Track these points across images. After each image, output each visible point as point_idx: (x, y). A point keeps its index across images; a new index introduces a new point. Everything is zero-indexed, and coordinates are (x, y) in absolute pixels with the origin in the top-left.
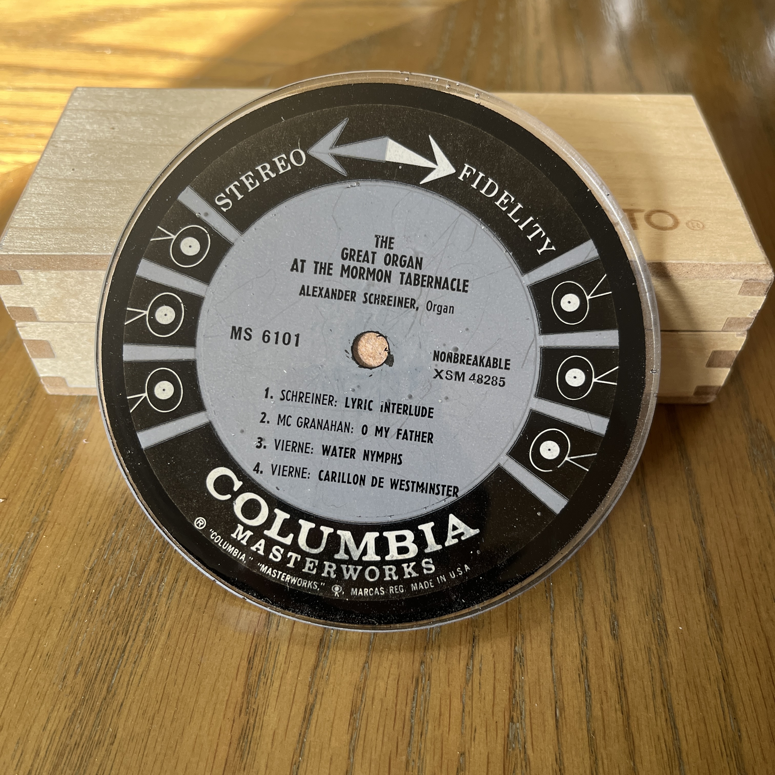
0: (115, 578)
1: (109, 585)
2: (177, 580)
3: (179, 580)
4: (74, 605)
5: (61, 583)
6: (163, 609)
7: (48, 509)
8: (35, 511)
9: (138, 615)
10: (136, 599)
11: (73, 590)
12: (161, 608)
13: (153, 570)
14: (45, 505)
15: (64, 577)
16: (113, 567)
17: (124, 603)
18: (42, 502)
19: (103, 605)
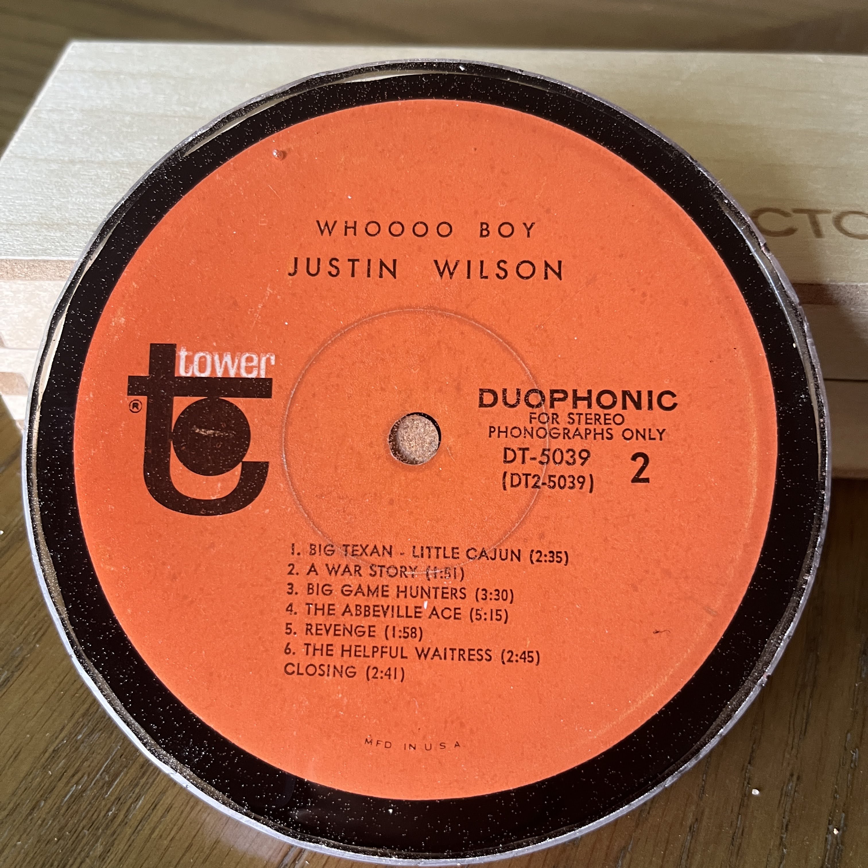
0: (79, 775)
1: (68, 782)
2: (155, 806)
3: (158, 807)
4: (15, 799)
5: (12, 759)
6: (121, 846)
7: (37, 642)
8: (20, 639)
9: (87, 843)
10: (95, 817)
11: (22, 775)
12: (118, 845)
13: (131, 778)
14: (36, 634)
15: (18, 751)
16: (83, 756)
17: (77, 818)
18: (32, 630)
19: (49, 813)
